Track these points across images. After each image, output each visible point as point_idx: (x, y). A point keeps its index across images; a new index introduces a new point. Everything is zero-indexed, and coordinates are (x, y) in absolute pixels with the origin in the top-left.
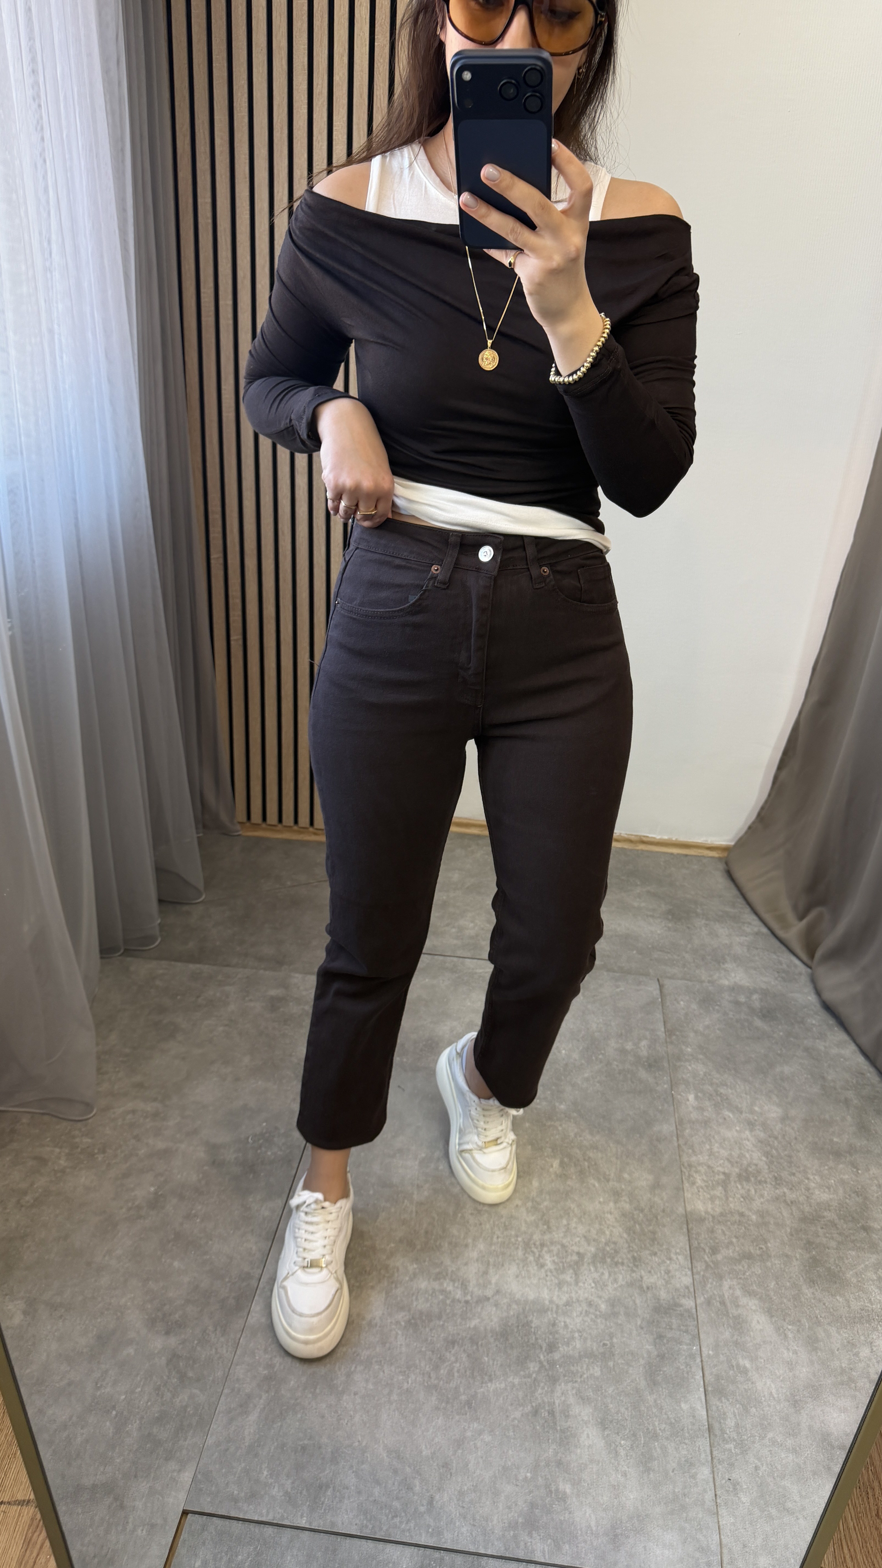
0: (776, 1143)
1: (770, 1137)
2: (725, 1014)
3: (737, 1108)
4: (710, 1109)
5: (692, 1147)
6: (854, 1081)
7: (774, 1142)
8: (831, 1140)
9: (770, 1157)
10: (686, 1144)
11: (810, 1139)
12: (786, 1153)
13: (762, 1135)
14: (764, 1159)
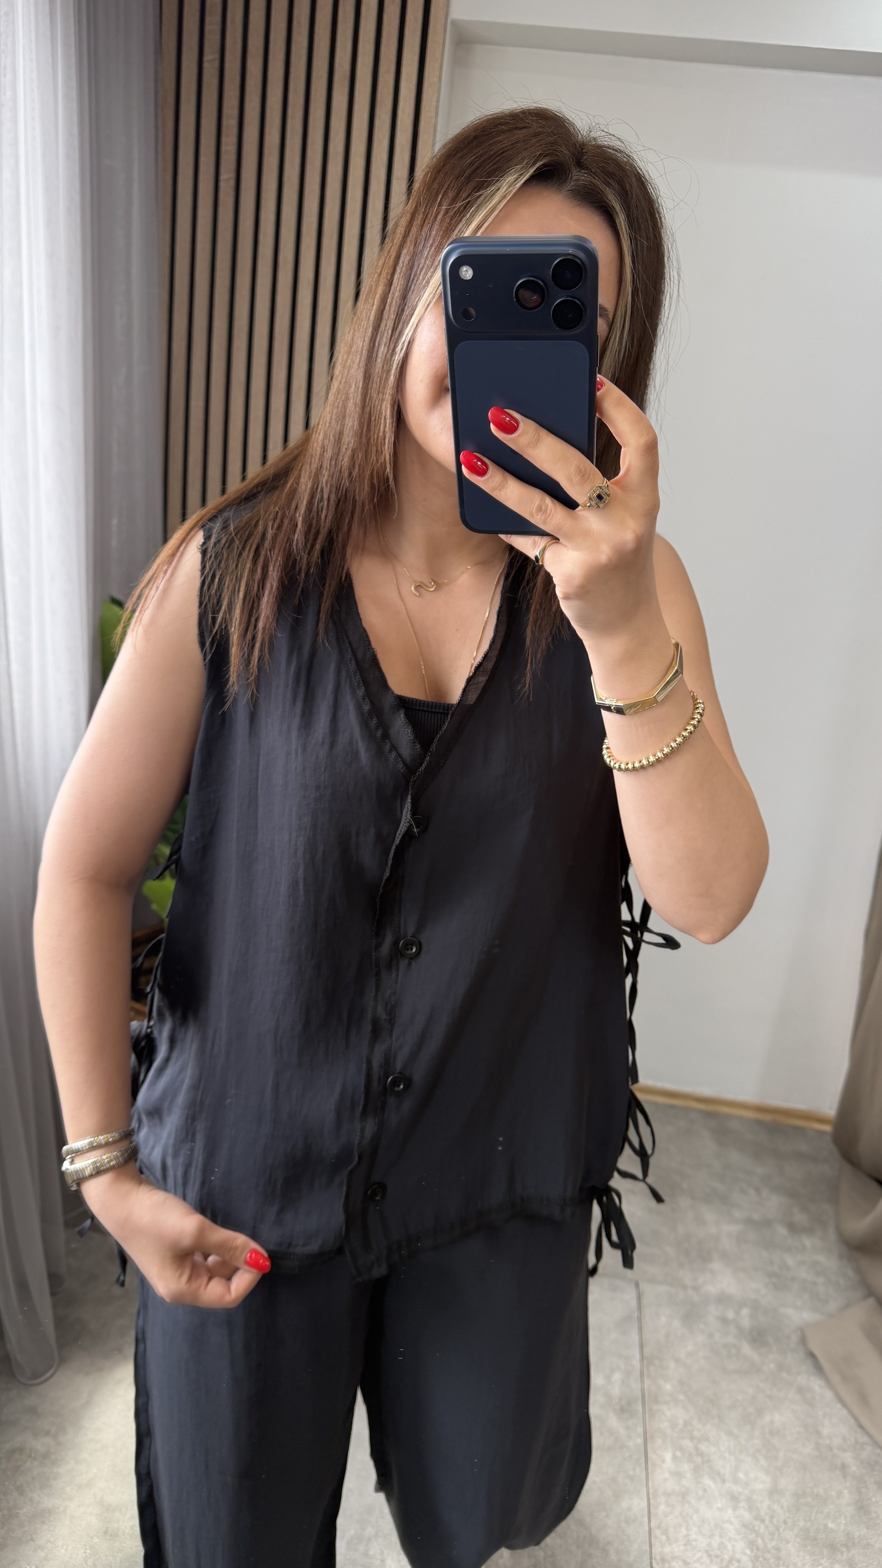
0: (762, 1529)
1: (756, 1518)
2: (711, 1336)
3: (719, 1474)
4: (688, 1476)
5: (665, 1532)
6: (853, 1439)
7: (759, 1526)
8: (826, 1526)
9: (755, 1551)
10: (659, 1527)
11: (801, 1524)
12: (774, 1543)
13: (747, 1516)
14: (748, 1552)
